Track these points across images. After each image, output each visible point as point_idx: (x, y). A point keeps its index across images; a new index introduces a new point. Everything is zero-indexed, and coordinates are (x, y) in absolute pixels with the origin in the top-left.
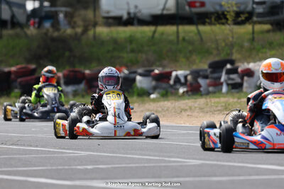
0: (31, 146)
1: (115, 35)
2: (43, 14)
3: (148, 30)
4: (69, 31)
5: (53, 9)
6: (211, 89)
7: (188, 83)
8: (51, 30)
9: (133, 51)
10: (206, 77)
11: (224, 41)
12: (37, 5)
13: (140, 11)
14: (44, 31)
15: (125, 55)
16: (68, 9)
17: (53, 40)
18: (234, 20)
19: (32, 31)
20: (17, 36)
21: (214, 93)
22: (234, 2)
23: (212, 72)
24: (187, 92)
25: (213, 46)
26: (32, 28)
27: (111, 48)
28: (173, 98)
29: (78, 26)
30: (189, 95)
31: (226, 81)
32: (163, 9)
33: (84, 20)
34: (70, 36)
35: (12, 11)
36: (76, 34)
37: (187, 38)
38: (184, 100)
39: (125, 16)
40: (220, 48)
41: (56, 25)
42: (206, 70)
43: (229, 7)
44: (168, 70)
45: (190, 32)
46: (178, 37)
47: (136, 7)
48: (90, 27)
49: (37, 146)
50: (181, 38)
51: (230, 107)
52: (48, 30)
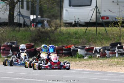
0: (32, 79)
1: (69, 31)
2: (38, 21)
3: (84, 29)
4: (49, 29)
5: (42, 19)
6: (111, 55)
7: (101, 52)
8: (41, 28)
9: (77, 38)
10: (109, 50)
11: (117, 34)
12: (35, 17)
13: (80, 20)
14: (38, 29)
15: (73, 40)
16: (49, 19)
17: (42, 32)
18: (121, 25)
19: (33, 28)
20: (26, 30)
21: (112, 57)
22: (121, 17)
23: (111, 48)
24: (100, 56)
25: (112, 36)
26: (32, 27)
27: (67, 37)
28: (94, 59)
29: (53, 27)
30: (101, 58)
31: (117, 52)
32: (90, 20)
33: (55, 24)
34: (50, 31)
35: (24, 20)
36: (52, 30)
37: (100, 33)
38: (99, 60)
39: (74, 23)
40: (115, 37)
41: (43, 26)
42: (109, 47)
43: (119, 19)
44: (92, 46)
45: (102, 30)
46: (97, 32)
47: (78, 18)
48: (58, 27)
49: (35, 79)
50: (98, 33)
51: (119, 63)
52: (40, 28)
